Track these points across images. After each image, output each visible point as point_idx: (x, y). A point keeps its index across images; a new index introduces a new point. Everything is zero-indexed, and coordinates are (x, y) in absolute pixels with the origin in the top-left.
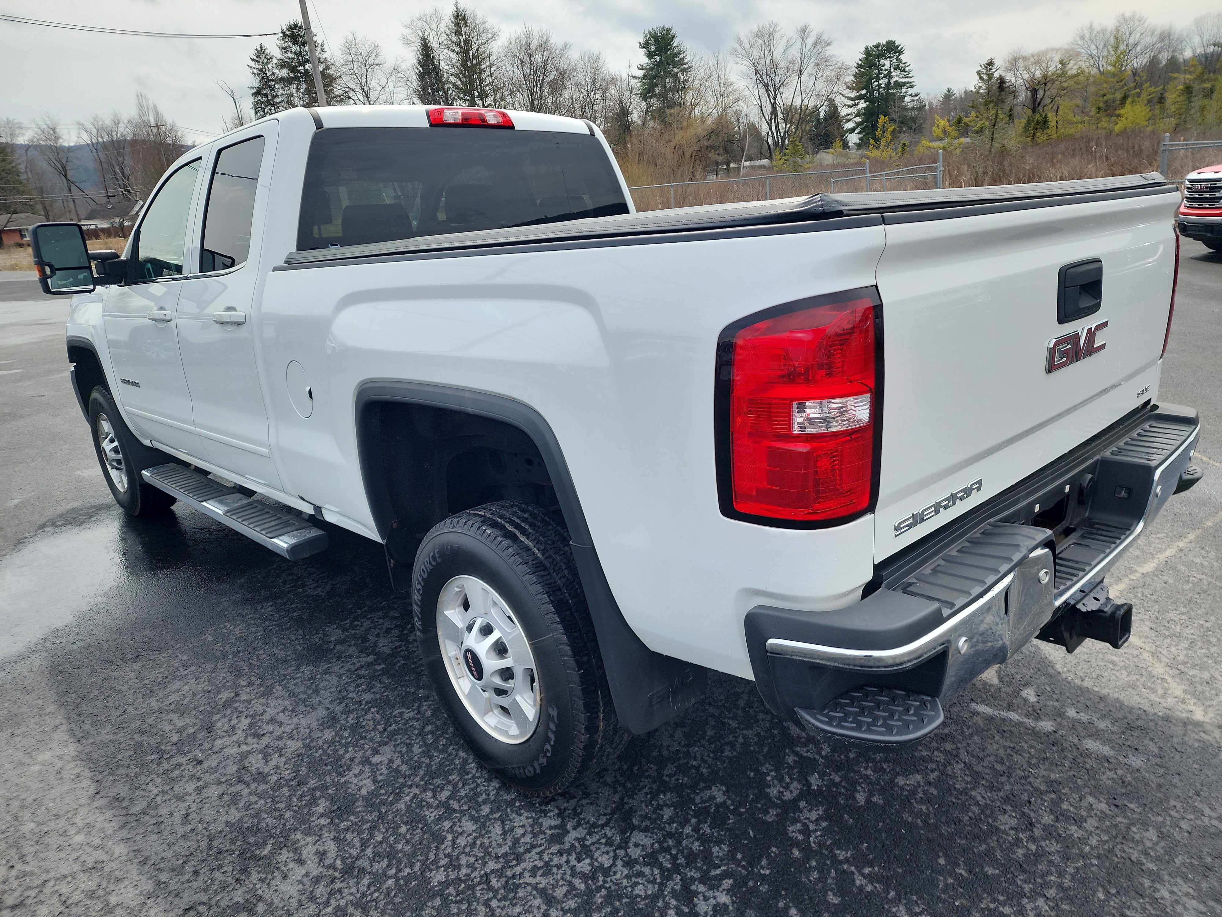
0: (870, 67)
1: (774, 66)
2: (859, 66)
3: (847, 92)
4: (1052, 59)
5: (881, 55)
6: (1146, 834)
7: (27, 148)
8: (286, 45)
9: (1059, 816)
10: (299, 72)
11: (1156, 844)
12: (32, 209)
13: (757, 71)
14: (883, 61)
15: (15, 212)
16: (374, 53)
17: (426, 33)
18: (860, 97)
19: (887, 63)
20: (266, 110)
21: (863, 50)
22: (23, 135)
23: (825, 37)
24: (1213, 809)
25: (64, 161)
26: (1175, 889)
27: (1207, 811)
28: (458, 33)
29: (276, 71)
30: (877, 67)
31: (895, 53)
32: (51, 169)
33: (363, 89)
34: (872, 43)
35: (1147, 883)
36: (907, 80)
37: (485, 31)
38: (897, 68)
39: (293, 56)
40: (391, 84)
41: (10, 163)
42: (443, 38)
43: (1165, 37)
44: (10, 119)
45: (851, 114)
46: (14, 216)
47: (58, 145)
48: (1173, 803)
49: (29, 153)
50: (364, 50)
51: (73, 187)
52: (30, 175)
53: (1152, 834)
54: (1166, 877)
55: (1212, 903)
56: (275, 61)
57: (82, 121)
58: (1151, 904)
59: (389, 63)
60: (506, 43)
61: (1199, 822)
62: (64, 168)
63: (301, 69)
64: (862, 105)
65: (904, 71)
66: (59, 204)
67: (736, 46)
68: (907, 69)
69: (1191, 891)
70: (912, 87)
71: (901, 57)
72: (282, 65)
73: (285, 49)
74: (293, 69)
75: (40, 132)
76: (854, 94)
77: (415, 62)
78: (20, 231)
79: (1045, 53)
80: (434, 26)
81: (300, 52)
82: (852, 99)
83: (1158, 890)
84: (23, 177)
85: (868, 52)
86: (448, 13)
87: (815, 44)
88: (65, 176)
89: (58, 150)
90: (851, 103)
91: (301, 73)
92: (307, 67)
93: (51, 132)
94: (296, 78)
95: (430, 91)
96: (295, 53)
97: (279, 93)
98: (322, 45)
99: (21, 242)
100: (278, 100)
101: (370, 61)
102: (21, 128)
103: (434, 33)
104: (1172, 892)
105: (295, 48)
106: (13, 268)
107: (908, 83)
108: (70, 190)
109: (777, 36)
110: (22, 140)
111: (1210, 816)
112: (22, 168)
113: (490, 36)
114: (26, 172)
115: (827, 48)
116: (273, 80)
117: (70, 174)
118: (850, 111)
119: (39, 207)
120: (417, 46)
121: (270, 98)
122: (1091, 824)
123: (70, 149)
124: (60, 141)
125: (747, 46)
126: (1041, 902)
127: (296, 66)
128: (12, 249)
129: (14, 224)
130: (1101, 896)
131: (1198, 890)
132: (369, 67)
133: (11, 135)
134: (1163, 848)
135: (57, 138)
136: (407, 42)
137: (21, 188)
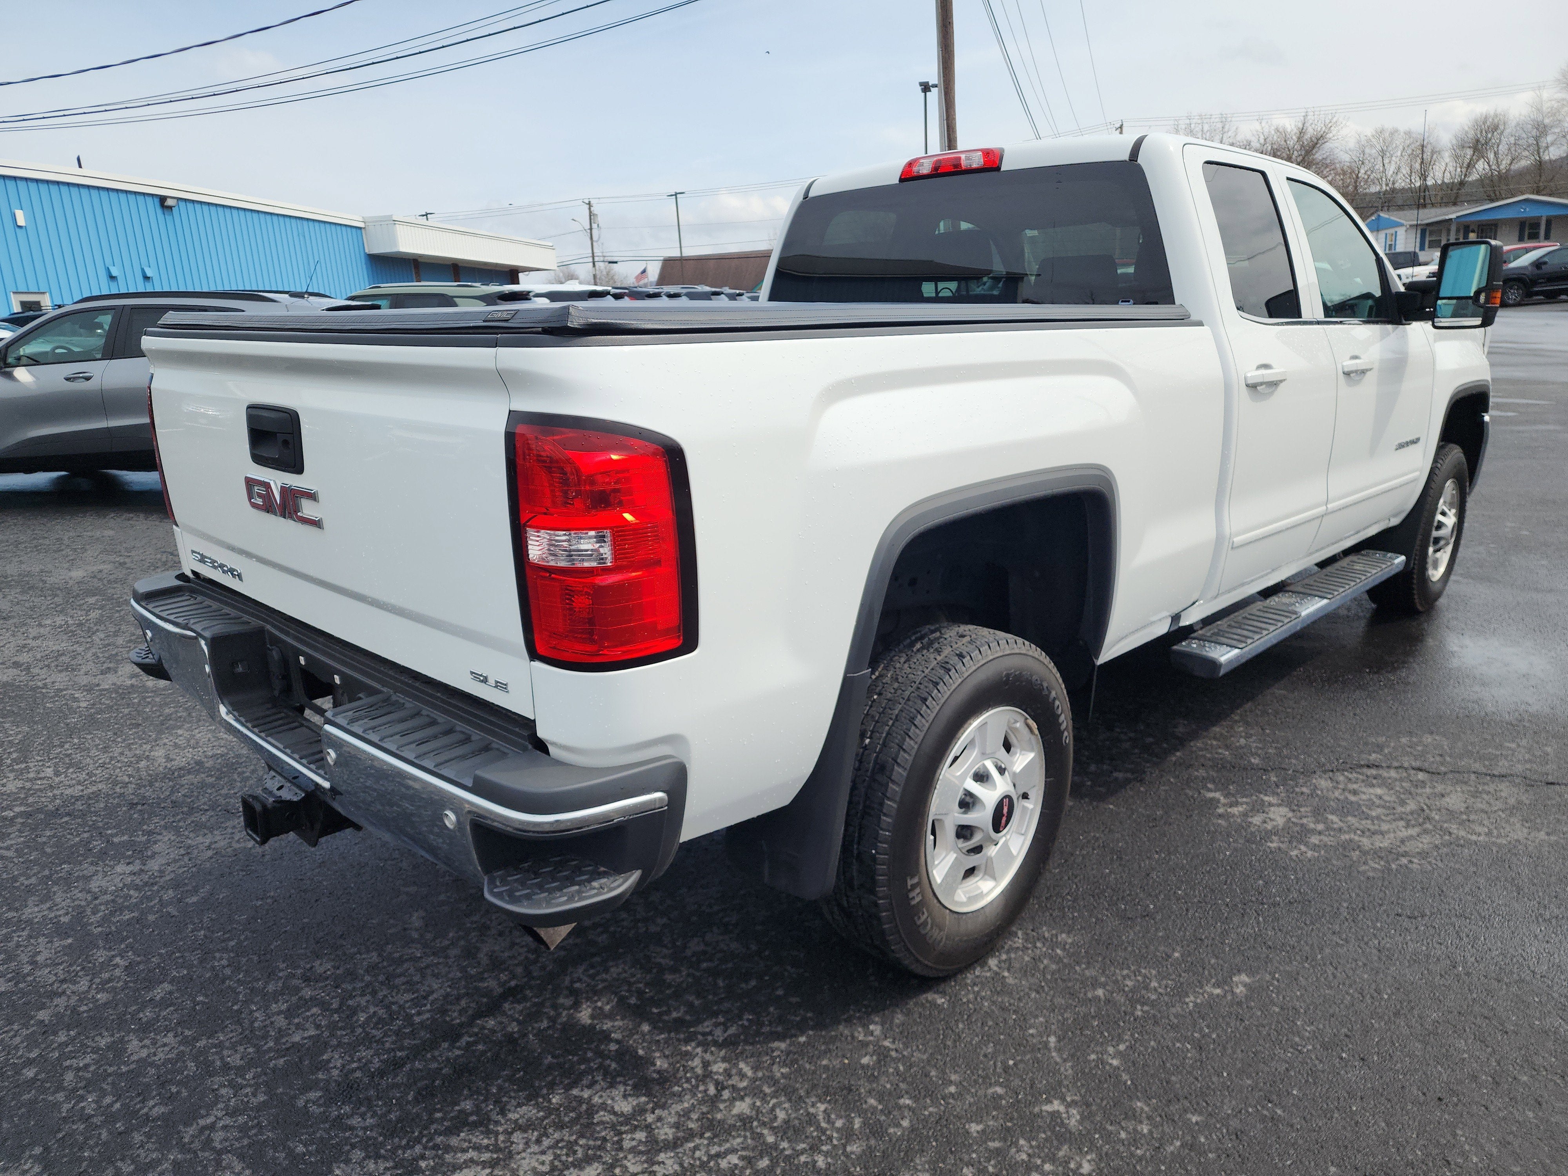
6: (238, 1056)
9: (306, 1003)
11: (222, 1059)
24: (225, 1127)
26: (167, 1049)
27: (228, 1121)
35: (187, 1033)
48: (262, 1098)
53: (235, 1060)
54: (182, 1048)
55: (133, 1066)
58: (167, 1026)
61: (221, 1106)
69: (156, 1058)
83: (175, 1037)
104: (165, 1045)
111: (220, 1119)
122: (281, 1021)
126: (224, 962)
130: (200, 998)
131: (152, 1064)
134: (214, 1061)
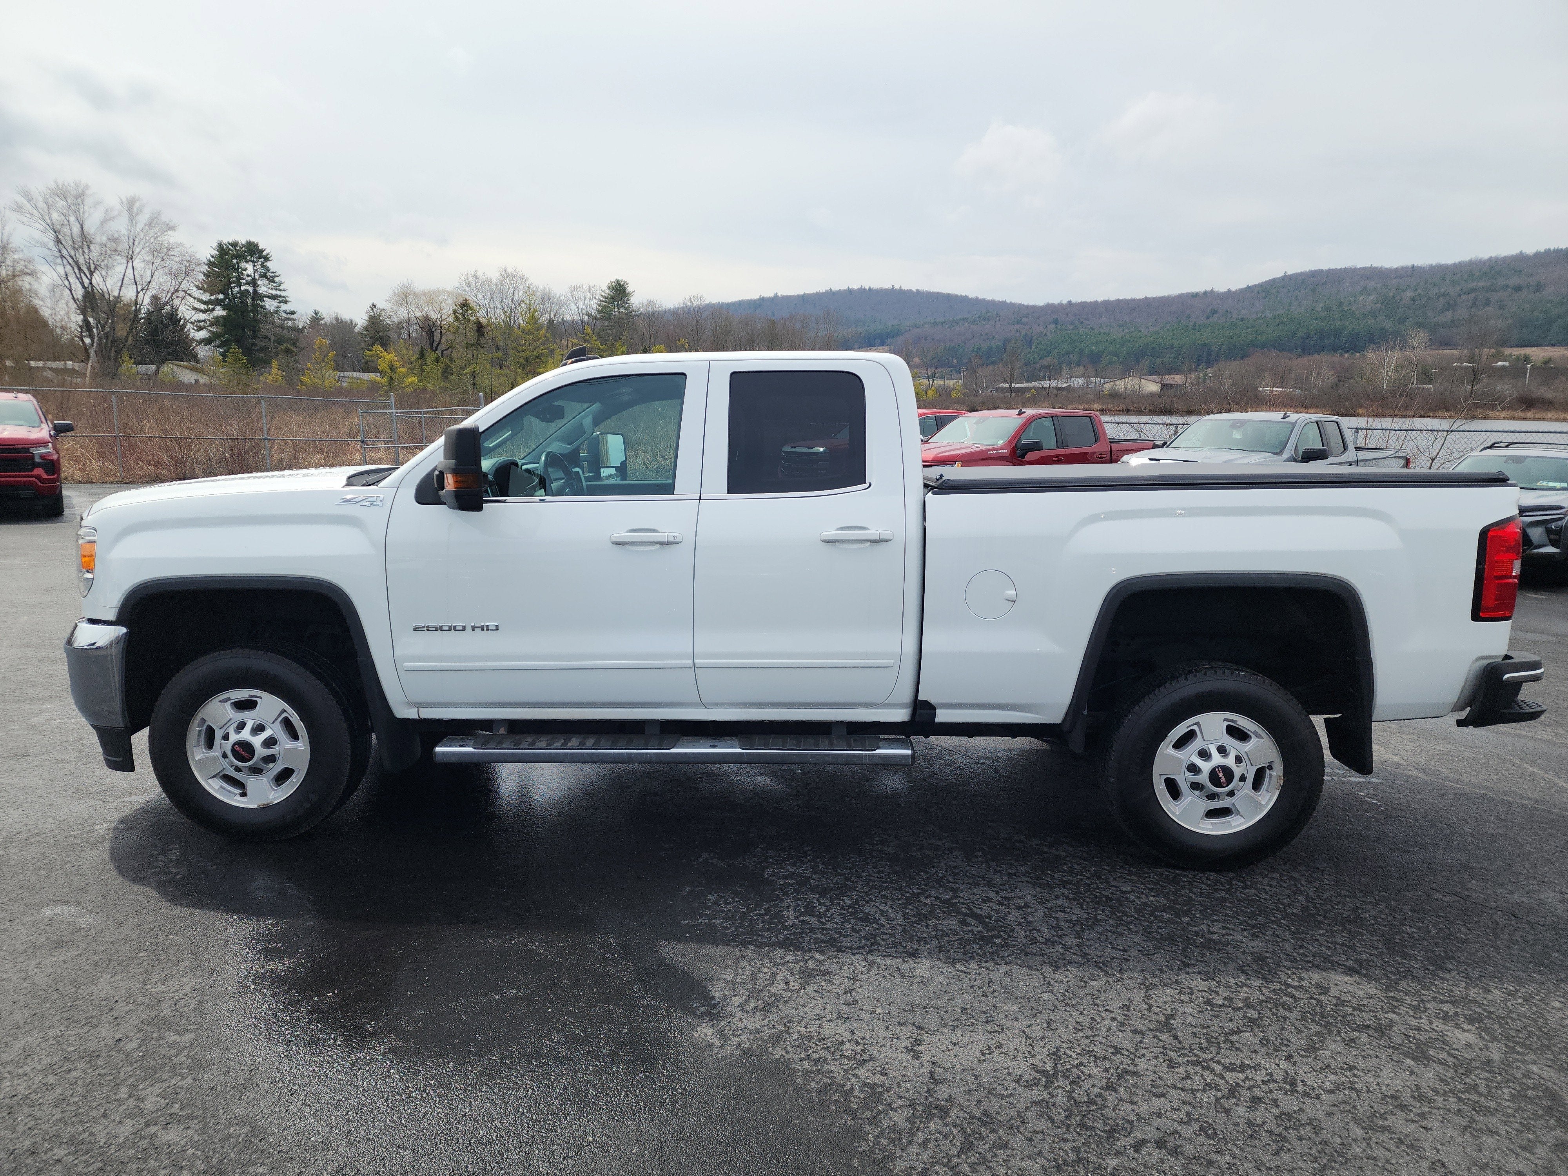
0: (227, 269)
1: (85, 239)
2: (210, 264)
3: (198, 294)
4: (445, 301)
5: (241, 257)
13: (58, 241)
14: (243, 265)
18: (217, 302)
19: (249, 268)
21: (215, 245)
23: (164, 218)
30: (237, 270)
31: (260, 257)
34: (227, 239)
36: (278, 293)
38: (263, 276)
43: (547, 297)
45: (204, 321)
64: (219, 312)
65: (273, 281)
67: (22, 200)
68: (276, 279)
70: (286, 302)
71: (268, 264)
76: (206, 297)
79: (438, 292)
82: (205, 303)
85: (222, 250)
87: (150, 224)
90: (203, 307)
107: (280, 296)
109: (89, 201)
115: (170, 233)
118: (202, 316)
125: (41, 204)
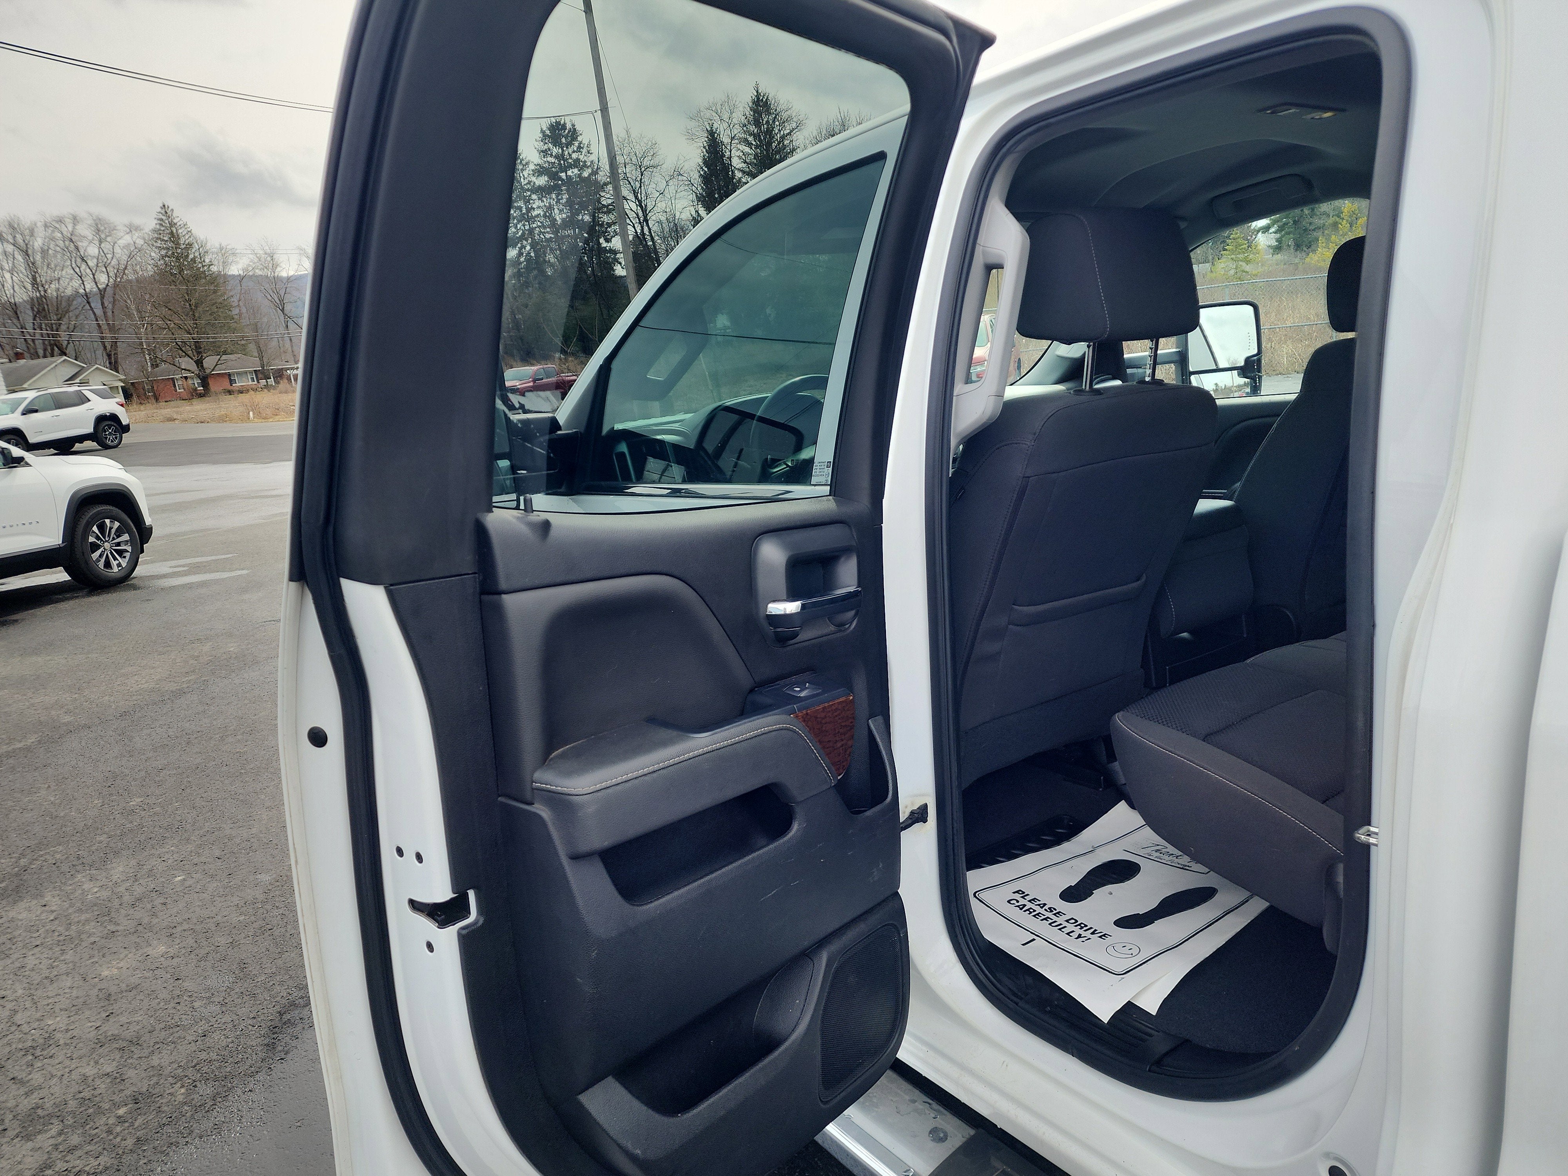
7: (241, 278)
8: (546, 147)
10: (560, 179)
12: (244, 350)
15: (225, 353)
16: (652, 150)
17: (715, 126)
20: (519, 226)
22: (237, 263)
25: (282, 293)
28: (757, 123)
29: (534, 179)
32: (267, 302)
33: (636, 197)
37: (789, 120)
39: (553, 160)
40: (672, 189)
41: (221, 296)
42: (737, 130)
44: (223, 245)
46: (224, 357)
47: (276, 275)
49: (243, 284)
50: (639, 150)
51: (291, 324)
52: (244, 310)
56: (532, 167)
57: (304, 247)
59: (669, 165)
60: (815, 133)
62: (282, 301)
63: (563, 175)
66: (274, 343)
72: (540, 171)
73: (545, 153)
74: (554, 176)
75: (256, 260)
77: (700, 161)
78: (229, 375)
80: (725, 117)
81: (563, 155)
84: (235, 311)
86: (745, 99)
88: (283, 310)
89: (277, 280)
91: (562, 180)
92: (569, 173)
93: (269, 259)
94: (556, 188)
95: (717, 196)
96: (556, 157)
97: (534, 206)
98: (589, 146)
99: (230, 388)
100: (535, 213)
101: (646, 162)
102: (234, 254)
103: (725, 125)
105: (556, 150)
106: (222, 419)
108: (287, 326)
110: (234, 270)
112: (234, 301)
113: (794, 125)
114: (238, 305)
116: (528, 190)
117: (287, 308)
119: (252, 347)
120: (702, 140)
121: (524, 211)
123: (289, 279)
124: (279, 269)
127: (557, 173)
128: (220, 397)
129: (223, 366)
132: (642, 169)
133: (224, 262)
135: (275, 266)
136: (691, 137)
137: (233, 325)
